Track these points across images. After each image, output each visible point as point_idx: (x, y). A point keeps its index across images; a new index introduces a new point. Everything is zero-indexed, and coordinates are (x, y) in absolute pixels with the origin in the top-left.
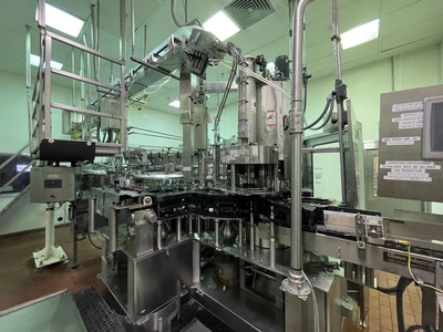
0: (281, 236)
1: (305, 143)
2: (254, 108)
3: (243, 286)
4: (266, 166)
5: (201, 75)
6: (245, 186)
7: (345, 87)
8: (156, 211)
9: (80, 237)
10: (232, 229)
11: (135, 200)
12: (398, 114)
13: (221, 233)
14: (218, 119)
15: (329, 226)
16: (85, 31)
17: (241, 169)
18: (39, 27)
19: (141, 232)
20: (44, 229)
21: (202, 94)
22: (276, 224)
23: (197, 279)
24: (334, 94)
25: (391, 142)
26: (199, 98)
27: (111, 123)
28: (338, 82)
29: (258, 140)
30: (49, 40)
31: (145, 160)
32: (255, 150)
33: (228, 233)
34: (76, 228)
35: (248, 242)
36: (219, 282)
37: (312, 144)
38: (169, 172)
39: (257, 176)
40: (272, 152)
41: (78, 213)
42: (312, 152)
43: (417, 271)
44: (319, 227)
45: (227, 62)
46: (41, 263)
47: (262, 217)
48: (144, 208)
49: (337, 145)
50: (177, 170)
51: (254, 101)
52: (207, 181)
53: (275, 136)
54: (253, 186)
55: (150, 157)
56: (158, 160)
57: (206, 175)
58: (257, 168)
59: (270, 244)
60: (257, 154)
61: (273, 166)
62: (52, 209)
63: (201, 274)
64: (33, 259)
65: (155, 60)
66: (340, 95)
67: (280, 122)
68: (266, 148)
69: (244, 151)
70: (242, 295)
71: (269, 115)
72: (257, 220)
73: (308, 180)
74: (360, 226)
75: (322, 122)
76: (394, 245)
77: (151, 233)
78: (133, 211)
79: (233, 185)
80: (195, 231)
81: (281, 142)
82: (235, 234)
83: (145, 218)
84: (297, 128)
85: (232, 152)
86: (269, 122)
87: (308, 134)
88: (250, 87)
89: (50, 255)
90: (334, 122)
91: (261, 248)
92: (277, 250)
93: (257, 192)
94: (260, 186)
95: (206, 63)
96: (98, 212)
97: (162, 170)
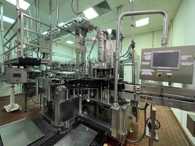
0: (111, 93)
1: (121, 62)
2: (103, 49)
3: (97, 113)
4: (107, 70)
5: (85, 35)
6: (100, 77)
7: (134, 43)
8: (66, 86)
9: (28, 99)
10: (94, 93)
11: (58, 81)
12: (145, 55)
13: (90, 94)
14: (90, 52)
15: (126, 89)
16: (30, 8)
17: (98, 70)
18: (17, 9)
19: (61, 93)
20: (10, 96)
21: (84, 42)
22: (110, 89)
23: (80, 111)
24: (131, 45)
25: (143, 63)
26: (83, 43)
27: (45, 51)
28: (133, 41)
29: (105, 60)
30: (22, 16)
31: (59, 66)
32: (103, 64)
33: (92, 94)
34: (26, 95)
35: (100, 97)
36: (89, 112)
37: (124, 62)
38: (70, 71)
39: (104, 73)
40: (109, 65)
41: (27, 89)
42: (123, 65)
43: (148, 101)
44: (123, 90)
45: (95, 32)
46: (9, 110)
47: (105, 87)
48: (62, 85)
49: (131, 63)
50: (73, 71)
51: (103, 46)
52: (85, 75)
53: (111, 59)
54: (102, 77)
55: (62, 65)
56: (65, 66)
57: (85, 73)
58: (104, 70)
59: (107, 97)
60: (104, 66)
61: (109, 70)
62: (13, 87)
63: (82, 110)
64: (5, 109)
65: (65, 26)
66: (133, 46)
67: (112, 55)
68: (107, 64)
69: (100, 64)
70: (97, 116)
71: (109, 52)
72: (103, 89)
73: (122, 75)
74: (135, 88)
75: (127, 55)
76: (143, 94)
77: (64, 94)
78: (58, 85)
79: (96, 76)
80: (80, 94)
81: (112, 62)
82: (95, 94)
83: (62, 88)
84: (117, 58)
85: (96, 64)
86: (109, 54)
87: (122, 59)
88: (102, 42)
89: (12, 107)
90: (131, 55)
91: (104, 98)
92: (110, 99)
93: (104, 79)
94: (105, 77)
95: (87, 31)
96: (41, 87)
97: (67, 71)
